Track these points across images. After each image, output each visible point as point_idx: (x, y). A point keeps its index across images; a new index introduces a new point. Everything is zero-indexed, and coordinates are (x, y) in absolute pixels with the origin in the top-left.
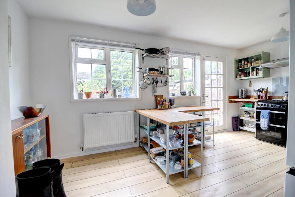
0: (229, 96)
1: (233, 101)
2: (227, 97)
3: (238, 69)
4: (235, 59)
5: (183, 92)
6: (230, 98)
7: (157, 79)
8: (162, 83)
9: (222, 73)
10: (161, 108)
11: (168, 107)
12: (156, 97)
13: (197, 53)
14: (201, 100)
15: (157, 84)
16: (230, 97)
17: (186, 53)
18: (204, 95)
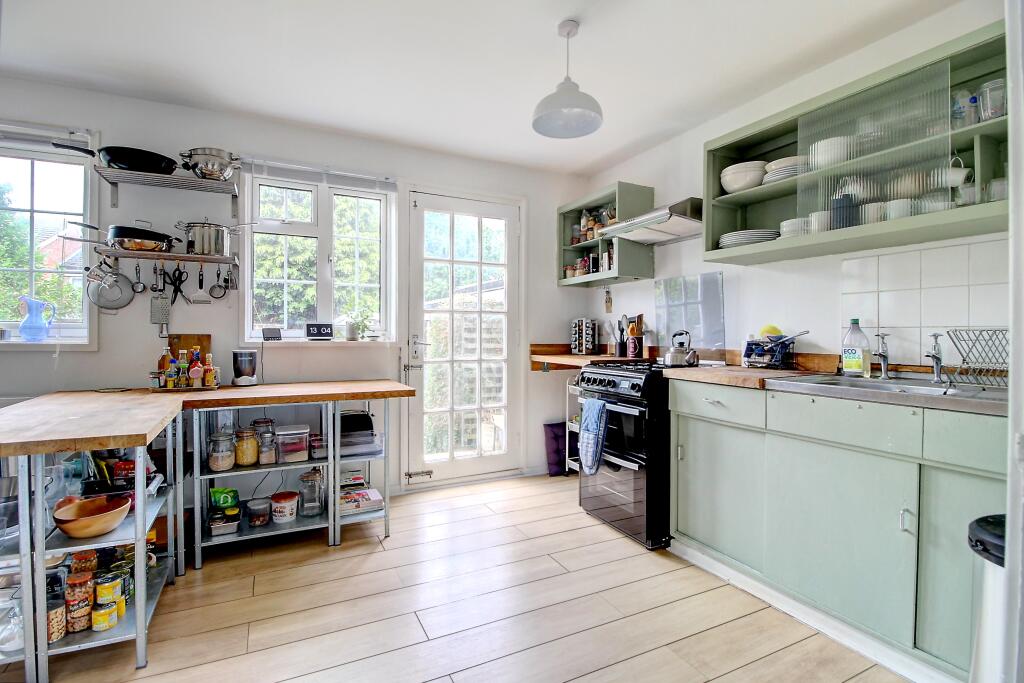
0: (532, 345)
1: (548, 363)
2: (525, 350)
3: (570, 247)
4: (559, 209)
5: (319, 327)
6: (533, 353)
7: (178, 269)
8: (201, 287)
9: (503, 259)
10: (165, 386)
11: (203, 384)
12: (175, 342)
13: (383, 179)
14: (400, 358)
15: (177, 290)
16: (537, 350)
17: (324, 176)
18: (416, 336)
